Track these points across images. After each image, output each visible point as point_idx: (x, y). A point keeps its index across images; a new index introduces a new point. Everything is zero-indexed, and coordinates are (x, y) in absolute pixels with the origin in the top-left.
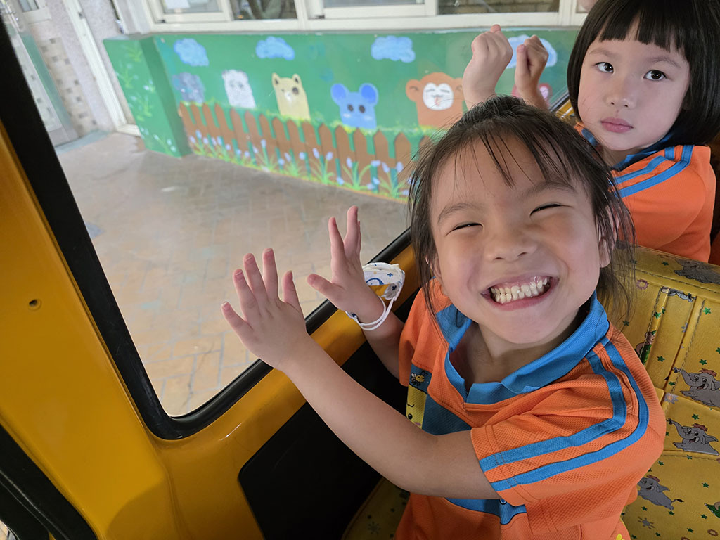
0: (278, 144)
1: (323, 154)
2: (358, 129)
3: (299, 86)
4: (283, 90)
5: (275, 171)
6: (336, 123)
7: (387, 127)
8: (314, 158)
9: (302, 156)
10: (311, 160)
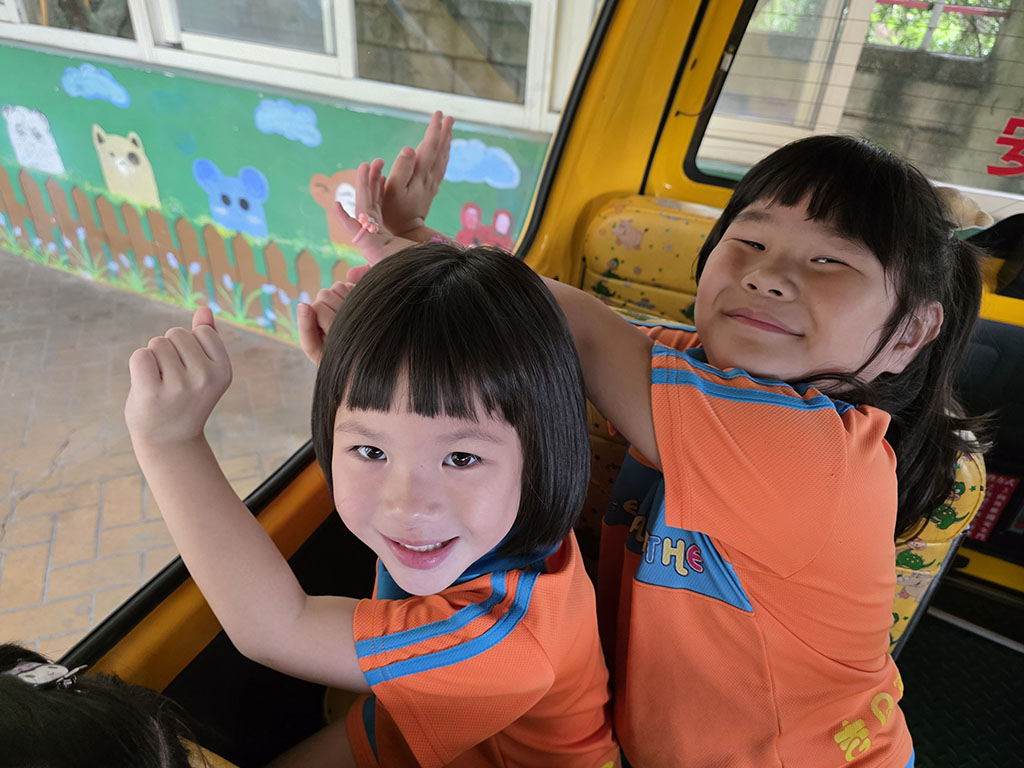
0: (106, 237)
1: (185, 263)
2: (239, 233)
3: (140, 152)
4: (112, 155)
5: (102, 280)
6: (203, 220)
7: (284, 237)
8: (169, 267)
9: (149, 262)
10: (165, 270)
